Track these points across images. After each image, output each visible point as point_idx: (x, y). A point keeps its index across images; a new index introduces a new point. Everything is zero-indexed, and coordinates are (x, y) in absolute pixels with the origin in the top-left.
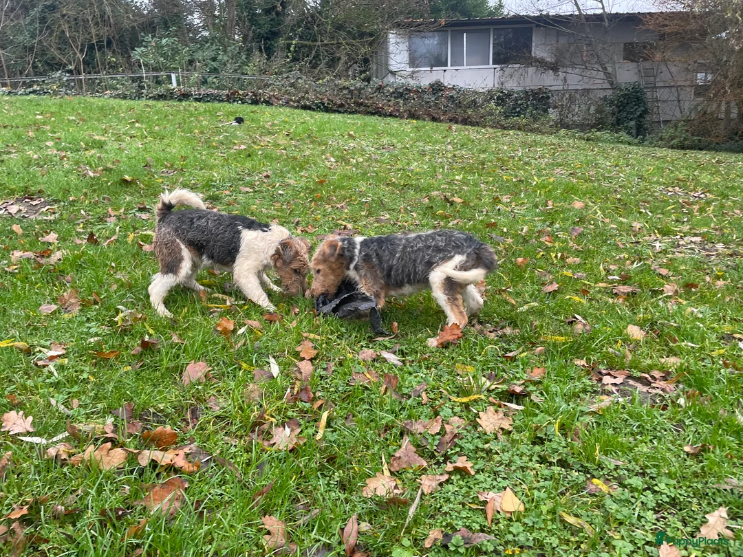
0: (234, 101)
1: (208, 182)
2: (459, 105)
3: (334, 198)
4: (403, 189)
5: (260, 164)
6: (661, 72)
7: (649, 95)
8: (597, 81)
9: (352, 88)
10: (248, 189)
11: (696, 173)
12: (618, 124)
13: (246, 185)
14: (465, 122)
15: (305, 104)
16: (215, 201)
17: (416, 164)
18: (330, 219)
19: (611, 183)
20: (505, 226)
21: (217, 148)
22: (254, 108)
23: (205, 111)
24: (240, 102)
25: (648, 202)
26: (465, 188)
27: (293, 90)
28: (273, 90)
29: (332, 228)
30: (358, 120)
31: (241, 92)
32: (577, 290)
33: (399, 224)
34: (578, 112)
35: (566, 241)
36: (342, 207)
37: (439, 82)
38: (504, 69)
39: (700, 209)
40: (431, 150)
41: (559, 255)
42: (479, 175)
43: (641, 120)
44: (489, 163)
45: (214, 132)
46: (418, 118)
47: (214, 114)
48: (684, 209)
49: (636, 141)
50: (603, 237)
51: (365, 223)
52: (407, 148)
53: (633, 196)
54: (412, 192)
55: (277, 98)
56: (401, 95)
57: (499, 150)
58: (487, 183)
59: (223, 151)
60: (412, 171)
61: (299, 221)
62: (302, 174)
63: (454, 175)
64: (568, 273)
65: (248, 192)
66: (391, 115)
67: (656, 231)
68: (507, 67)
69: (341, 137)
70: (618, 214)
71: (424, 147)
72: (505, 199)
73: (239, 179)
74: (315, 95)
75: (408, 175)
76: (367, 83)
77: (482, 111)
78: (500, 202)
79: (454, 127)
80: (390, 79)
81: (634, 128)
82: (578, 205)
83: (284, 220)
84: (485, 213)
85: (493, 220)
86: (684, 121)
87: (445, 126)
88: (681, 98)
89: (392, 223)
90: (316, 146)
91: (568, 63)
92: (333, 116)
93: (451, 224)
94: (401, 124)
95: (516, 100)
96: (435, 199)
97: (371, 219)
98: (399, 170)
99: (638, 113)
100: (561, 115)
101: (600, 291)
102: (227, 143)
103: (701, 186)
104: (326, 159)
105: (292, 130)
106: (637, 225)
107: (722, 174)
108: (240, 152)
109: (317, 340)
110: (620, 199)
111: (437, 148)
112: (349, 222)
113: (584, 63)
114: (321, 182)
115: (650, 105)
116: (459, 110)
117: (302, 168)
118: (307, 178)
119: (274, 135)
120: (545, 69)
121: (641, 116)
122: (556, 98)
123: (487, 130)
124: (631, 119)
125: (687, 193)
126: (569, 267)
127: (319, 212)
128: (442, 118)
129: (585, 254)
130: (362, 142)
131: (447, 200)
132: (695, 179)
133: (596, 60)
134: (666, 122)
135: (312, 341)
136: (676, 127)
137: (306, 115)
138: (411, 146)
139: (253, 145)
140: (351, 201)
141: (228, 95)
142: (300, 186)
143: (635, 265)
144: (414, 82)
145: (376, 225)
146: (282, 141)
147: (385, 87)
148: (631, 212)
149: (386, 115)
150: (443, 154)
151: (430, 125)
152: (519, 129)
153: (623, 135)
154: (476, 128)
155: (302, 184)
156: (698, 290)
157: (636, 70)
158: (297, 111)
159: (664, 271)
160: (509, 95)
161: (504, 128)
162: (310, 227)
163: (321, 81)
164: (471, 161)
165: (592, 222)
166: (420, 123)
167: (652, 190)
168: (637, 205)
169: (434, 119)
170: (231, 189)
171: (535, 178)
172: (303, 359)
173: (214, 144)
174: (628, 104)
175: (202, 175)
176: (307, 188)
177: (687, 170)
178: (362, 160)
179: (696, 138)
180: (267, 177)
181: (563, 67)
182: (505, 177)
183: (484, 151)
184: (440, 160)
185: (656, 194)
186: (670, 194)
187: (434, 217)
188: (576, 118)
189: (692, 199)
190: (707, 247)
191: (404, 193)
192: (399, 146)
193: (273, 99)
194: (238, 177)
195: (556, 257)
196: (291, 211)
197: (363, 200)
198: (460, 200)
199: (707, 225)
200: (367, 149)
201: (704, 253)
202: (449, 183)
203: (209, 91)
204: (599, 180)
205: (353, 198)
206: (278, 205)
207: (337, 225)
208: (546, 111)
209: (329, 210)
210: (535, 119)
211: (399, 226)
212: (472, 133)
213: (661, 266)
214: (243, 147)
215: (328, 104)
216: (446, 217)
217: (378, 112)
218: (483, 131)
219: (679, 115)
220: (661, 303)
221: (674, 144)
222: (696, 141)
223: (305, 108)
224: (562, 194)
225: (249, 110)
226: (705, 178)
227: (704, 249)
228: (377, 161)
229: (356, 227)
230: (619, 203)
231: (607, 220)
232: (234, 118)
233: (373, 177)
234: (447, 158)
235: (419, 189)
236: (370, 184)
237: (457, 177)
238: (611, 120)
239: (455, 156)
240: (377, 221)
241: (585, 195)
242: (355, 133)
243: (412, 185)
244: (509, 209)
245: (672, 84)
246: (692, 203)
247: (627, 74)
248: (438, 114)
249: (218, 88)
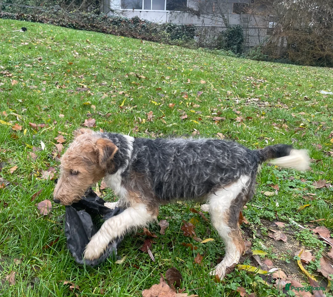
0: (21, 20)
1: (6, 60)
2: (147, 31)
3: (78, 73)
4: (115, 70)
5: (36, 53)
6: (251, 20)
7: (244, 32)
8: (219, 23)
9: (89, 17)
10: (29, 65)
11: (262, 71)
12: (228, 47)
13: (28, 63)
14: (150, 40)
15: (63, 24)
16: (10, 70)
17: (122, 58)
18: (75, 83)
19: (220, 73)
20: (166, 90)
21: (11, 43)
22: (33, 23)
23: (4, 23)
24: (25, 21)
25: (237, 83)
26: (147, 72)
27: (55, 16)
28: (44, 15)
29: (76, 87)
30: (93, 34)
31: (25, 15)
32: (197, 119)
33: (112, 87)
34: (209, 39)
35: (194, 97)
36: (82, 77)
37: (137, 17)
38: (172, 13)
39: (261, 87)
40: (131, 52)
41: (190, 103)
42: (155, 66)
43: (240, 45)
44: (161, 61)
45: (9, 35)
46: (125, 36)
47: (9, 25)
48: (253, 86)
49: (236, 55)
50: (212, 97)
51: (93, 85)
52: (118, 50)
53: (230, 79)
54: (120, 72)
55: (46, 20)
56: (116, 23)
57: (166, 54)
58: (159, 70)
59: (15, 45)
60: (120, 62)
61: (57, 83)
62: (60, 59)
63: (142, 65)
64: (193, 111)
65: (29, 67)
66: (110, 34)
67: (238, 95)
68: (174, 12)
69: (82, 42)
70: (221, 87)
71: (127, 50)
72: (167, 78)
73: (24, 60)
74: (68, 20)
75: (118, 64)
76: (97, 15)
77: (160, 35)
78: (164, 79)
79: (144, 42)
80: (111, 14)
81: (236, 49)
82: (203, 82)
83: (49, 82)
84: (156, 84)
85: (160, 87)
86: (260, 46)
87: (139, 41)
88: (260, 35)
89: (108, 86)
90: (68, 46)
91: (205, 12)
92: (78, 31)
93: (139, 88)
94: (115, 38)
95: (177, 30)
96: (131, 76)
97: (97, 84)
98: (113, 61)
99: (238, 41)
100: (200, 40)
101: (207, 119)
102: (17, 41)
103: (263, 77)
104: (74, 53)
105: (55, 37)
106: (229, 92)
107: (274, 72)
108: (24, 46)
109: (66, 136)
110: (223, 81)
111: (134, 51)
112: (85, 84)
113: (213, 13)
114: (70, 64)
115: (244, 37)
116: (147, 34)
117: (60, 56)
118: (63, 61)
119: (44, 38)
120: (193, 15)
121: (240, 43)
122: (198, 30)
123: (161, 45)
124: (235, 44)
125: (256, 80)
126: (194, 109)
127: (69, 79)
128: (138, 37)
129: (202, 103)
130: (94, 46)
131: (137, 76)
132: (261, 74)
133: (219, 11)
134: (251, 47)
135: (64, 136)
136: (256, 49)
137: (63, 30)
138: (120, 49)
139: (32, 43)
140: (87, 74)
141: (17, 16)
142: (59, 65)
143: (225, 109)
144: (124, 16)
145: (100, 87)
146: (49, 42)
147: (107, 18)
148: (228, 87)
149: (108, 33)
150: (137, 55)
151: (131, 40)
152: (178, 45)
153: (230, 52)
154: (155, 43)
155: (60, 64)
156: (252, 120)
157: (239, 18)
158: (57, 27)
159: (238, 112)
160: (174, 27)
161: (170, 44)
162: (63, 86)
163: (71, 12)
164: (152, 59)
165: (208, 90)
166: (126, 38)
167: (239, 77)
168: (231, 84)
169: (134, 37)
170: (20, 65)
171: (183, 69)
172: (58, 143)
173: (10, 41)
174: (234, 36)
175: (3, 57)
176: (62, 67)
177: (257, 69)
178: (93, 54)
179: (265, 55)
180: (40, 60)
181: (202, 14)
182: (168, 68)
183: (159, 55)
184: (135, 57)
185: (241, 79)
186: (247, 79)
187: (130, 84)
188: (207, 42)
189: (257, 82)
190: (260, 103)
191: (115, 72)
192: (114, 49)
193: (44, 20)
194: (24, 59)
195: (189, 104)
196: (53, 78)
197: (93, 74)
198: (144, 77)
199: (263, 94)
200: (96, 49)
201: (258, 105)
202: (139, 69)
203: (6, 13)
204: (214, 71)
205: (88, 73)
206: (46, 74)
207: (79, 86)
208: (192, 37)
209: (75, 78)
210: (187, 42)
211: (112, 88)
212: (153, 45)
213: (237, 110)
214: (26, 44)
215: (75, 25)
216: (137, 85)
217: (104, 31)
218: (159, 44)
219: (258, 43)
220: (234, 125)
221: (254, 58)
222: (265, 57)
223: (62, 26)
224: (195, 77)
225: (30, 24)
226: (265, 73)
227: (259, 104)
228: (102, 56)
229: (89, 87)
230: (223, 82)
231: (216, 90)
232: (21, 28)
233: (99, 64)
234: (139, 56)
235: (123, 71)
236: (97, 67)
237: (144, 66)
238: (225, 44)
239: (143, 56)
240: (100, 85)
241: (206, 78)
242: (90, 40)
243: (120, 69)
244: (169, 83)
245: (256, 27)
246: (258, 84)
247: (234, 20)
248: (136, 34)
249: (12, 12)
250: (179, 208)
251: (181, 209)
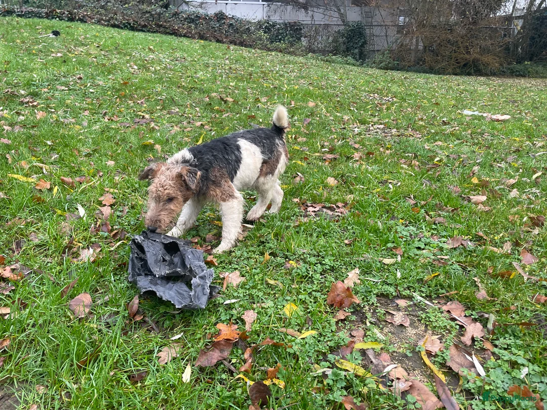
0: (53, 18)
1: (28, 81)
2: (237, 31)
3: (136, 96)
4: (190, 90)
5: (74, 69)
6: (376, 15)
7: (368, 31)
8: (334, 19)
9: (153, 13)
10: (63, 88)
11: (389, 85)
12: (348, 51)
13: (62, 84)
14: (242, 44)
15: (114, 23)
16: (35, 96)
17: (201, 73)
18: (132, 111)
19: (335, 90)
20: (261, 118)
21: (37, 55)
22: (69, 24)
23: (26, 25)
24: (58, 19)
25: (356, 103)
26: (236, 92)
27: (103, 11)
28: (86, 11)
29: (133, 118)
30: (158, 38)
31: (58, 11)
32: (302, 158)
33: (186, 115)
34: (322, 41)
35: (299, 127)
36: (142, 102)
37: (222, 12)
38: (270, 6)
39: (387, 108)
40: (213, 63)
41: (294, 136)
42: (247, 82)
43: (362, 48)
44: (255, 75)
45: (34, 42)
46: (206, 39)
47: (33, 28)
48: (378, 108)
49: (358, 63)
50: (323, 125)
51: (159, 114)
52: (195, 61)
53: (348, 99)
54: (197, 93)
55: (90, 17)
56: (192, 21)
57: (263, 65)
58: (252, 88)
59: (42, 58)
60: (198, 78)
61: (106, 112)
62: (110, 77)
63: (229, 82)
64: (297, 147)
65: (63, 90)
66: (184, 36)
67: (357, 121)
68: (272, 4)
69: (142, 50)
70: (335, 110)
71: (208, 61)
72: (264, 100)
73: (56, 80)
74: (122, 17)
75: (195, 81)
76: (165, 10)
77: (254, 36)
78: (259, 101)
79: (232, 47)
80: (185, 7)
81: (358, 54)
82: (311, 104)
83: (94, 111)
84: (248, 109)
85: (253, 114)
86: (389, 50)
87: (225, 45)
88: (388, 35)
89: (180, 114)
90: (122, 56)
91: (314, 4)
92: (136, 34)
93: (224, 116)
94: (191, 43)
95: (278, 29)
96: (213, 98)
97: (165, 112)
98: (189, 77)
99: (360, 44)
100: (309, 43)
101: (315, 159)
102: (46, 51)
103: (391, 93)
104: (130, 66)
105: (102, 43)
106: (346, 118)
107: (405, 86)
108: (57, 59)
109: (115, 193)
110: (338, 101)
111: (218, 62)
112: (147, 114)
113: (325, 5)
114: (125, 84)
115: (368, 38)
116: (237, 35)
117: (110, 73)
118: (114, 80)
119: (86, 46)
120: (299, 8)
121: (362, 46)
122: (306, 30)
123: (256, 51)
124: (356, 48)
125: (382, 98)
126: (299, 144)
127: (123, 106)
128: (224, 40)
129: (310, 135)
130: (160, 55)
131: (222, 99)
132: (389, 89)
133: (333, 3)
134: (378, 51)
135: (112, 194)
136: (383, 54)
137: (114, 32)
138: (198, 60)
139: (68, 53)
140: (149, 98)
141: (46, 13)
142: (108, 86)
143: (340, 142)
144: (203, 11)
145: (168, 116)
146: (93, 51)
147: (180, 13)
148: (344, 110)
149: (181, 36)
150: (222, 67)
151: (214, 45)
152: (281, 51)
153: (350, 59)
154: (248, 49)
155: (110, 85)
156: (374, 156)
157: (360, 13)
158: (106, 28)
159: (357, 146)
160: (274, 26)
161: (269, 50)
162: (115, 116)
163: (127, 5)
164: (242, 73)
165: (318, 116)
166: (207, 43)
167: (360, 95)
168: (349, 105)
169: (218, 41)
170: (49, 87)
171: (286, 86)
172: (105, 205)
173: (34, 51)
174: (354, 36)
175: (23, 76)
176: (113, 88)
177: (384, 82)
178: (159, 68)
179: (395, 62)
180: (80, 78)
181: (311, 6)
182: (265, 85)
183: (252, 66)
184: (220, 71)
185: (362, 98)
186: (371, 98)
187: (212, 111)
188: (320, 45)
189: (384, 102)
190: (386, 131)
191: (191, 94)
192: (189, 59)
193: (87, 18)
194: (55, 78)
195: (291, 138)
196: (100, 105)
197: (159, 98)
198: (231, 100)
199: (389, 118)
200: (164, 60)
201: (383, 134)
202: (225, 88)
203: (29, 9)
204: (327, 88)
205: (151, 96)
206: (89, 100)
207: (137, 116)
208: (299, 39)
209: (131, 105)
210: (292, 45)
211: (186, 117)
212: (245, 52)
213: (355, 143)
214: (59, 55)
215: (133, 24)
216: (221, 111)
217: (175, 33)
218: (253, 51)
219: (386, 45)
220: (350, 164)
221: (382, 66)
222: (396, 65)
223: (114, 26)
224: (302, 97)
225: (65, 25)
226: (395, 88)
227: (384, 132)
228: (171, 70)
229: (153, 117)
230: (338, 103)
231: (328, 115)
232: (51, 31)
233: (167, 81)
234: (225, 69)
235: (202, 91)
236: (165, 87)
237: (231, 84)
238: (343, 47)
239: (230, 68)
240: (169, 113)
241: (317, 98)
242: (154, 47)
243: (197, 88)
244: (266, 107)
245: (382, 23)
246: (384, 104)
247: (354, 15)
248: (221, 36)
249: (38, 7)
250: (272, 290)
251: (274, 292)
